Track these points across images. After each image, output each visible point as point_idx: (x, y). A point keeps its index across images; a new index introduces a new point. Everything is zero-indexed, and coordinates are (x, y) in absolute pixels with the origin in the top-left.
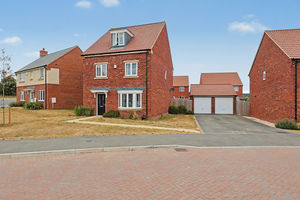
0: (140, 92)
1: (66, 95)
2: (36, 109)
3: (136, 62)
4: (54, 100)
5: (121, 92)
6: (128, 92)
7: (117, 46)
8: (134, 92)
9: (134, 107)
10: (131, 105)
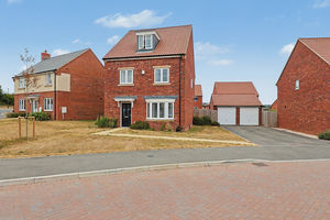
0: (173, 101)
1: (78, 103)
2: (44, 120)
3: (168, 68)
4: (64, 110)
5: (150, 101)
6: (158, 101)
7: (144, 50)
8: (166, 101)
9: (166, 118)
10: (162, 116)
